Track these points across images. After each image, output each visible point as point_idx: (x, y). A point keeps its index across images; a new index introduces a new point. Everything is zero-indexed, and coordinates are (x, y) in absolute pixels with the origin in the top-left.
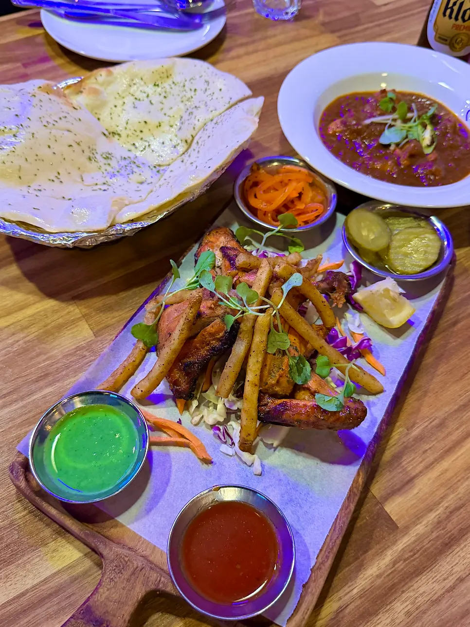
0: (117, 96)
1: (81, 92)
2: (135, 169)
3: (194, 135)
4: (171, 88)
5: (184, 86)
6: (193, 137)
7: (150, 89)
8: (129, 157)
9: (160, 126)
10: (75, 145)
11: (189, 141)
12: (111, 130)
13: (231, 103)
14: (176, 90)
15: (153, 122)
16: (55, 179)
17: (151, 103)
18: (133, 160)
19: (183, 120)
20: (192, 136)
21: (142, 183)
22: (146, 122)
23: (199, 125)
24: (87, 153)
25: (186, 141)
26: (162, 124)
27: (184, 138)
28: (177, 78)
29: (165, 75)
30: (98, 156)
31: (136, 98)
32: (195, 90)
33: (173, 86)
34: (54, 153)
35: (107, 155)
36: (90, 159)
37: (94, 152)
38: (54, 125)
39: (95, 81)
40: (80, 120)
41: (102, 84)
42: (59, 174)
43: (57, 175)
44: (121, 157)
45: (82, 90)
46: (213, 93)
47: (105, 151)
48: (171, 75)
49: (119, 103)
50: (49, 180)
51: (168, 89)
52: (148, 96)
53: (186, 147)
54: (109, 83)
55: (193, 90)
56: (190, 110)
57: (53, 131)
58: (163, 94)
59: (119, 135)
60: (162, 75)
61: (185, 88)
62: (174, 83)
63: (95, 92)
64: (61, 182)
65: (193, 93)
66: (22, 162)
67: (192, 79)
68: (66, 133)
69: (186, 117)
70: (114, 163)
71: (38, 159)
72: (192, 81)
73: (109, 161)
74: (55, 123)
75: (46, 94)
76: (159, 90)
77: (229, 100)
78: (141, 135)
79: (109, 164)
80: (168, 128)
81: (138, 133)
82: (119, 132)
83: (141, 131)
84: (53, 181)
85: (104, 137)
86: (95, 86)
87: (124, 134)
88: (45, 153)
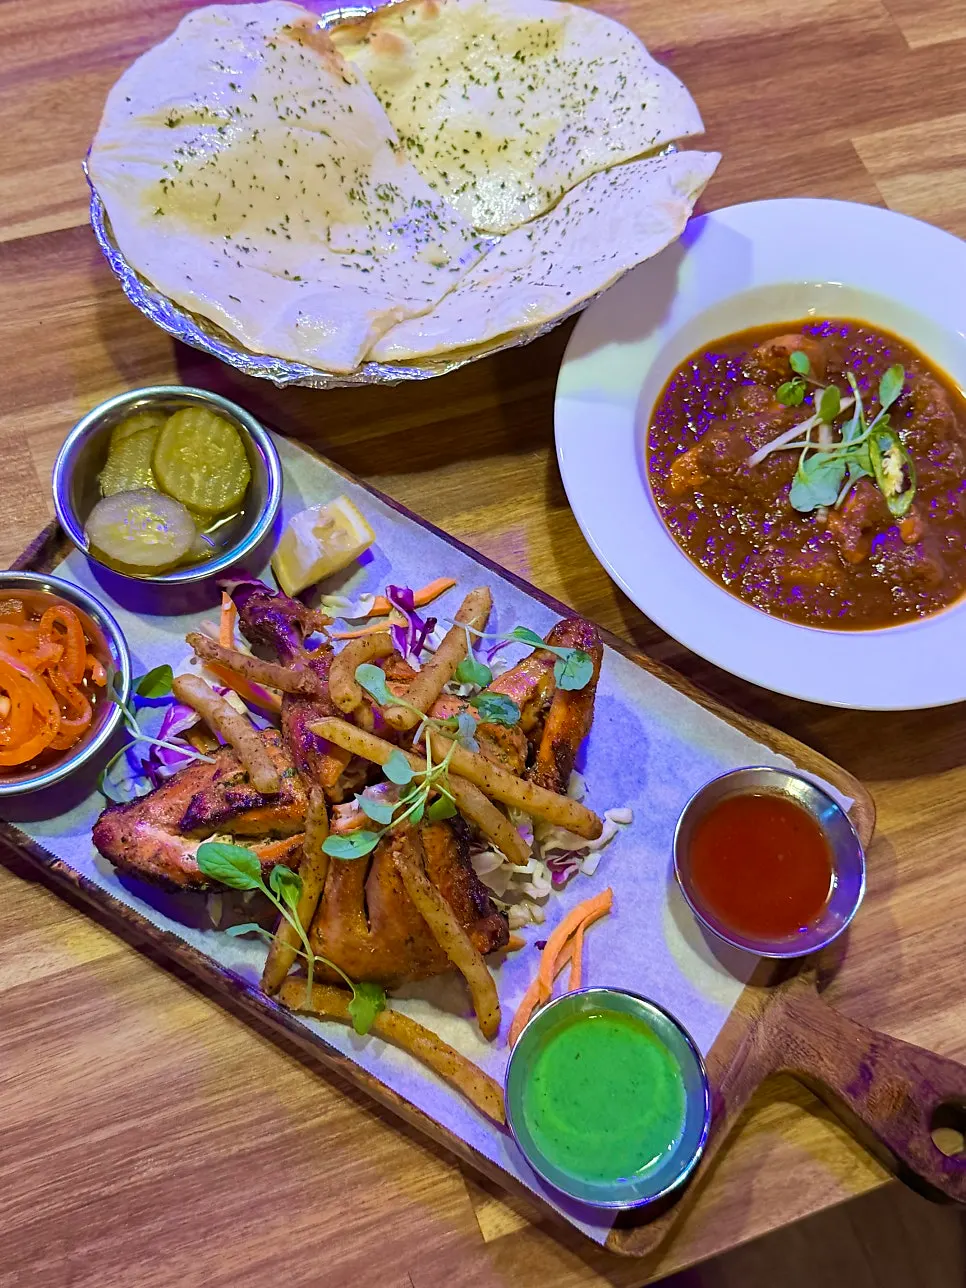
0: (436, 64)
1: (367, 41)
2: (435, 232)
3: (566, 189)
4: (548, 71)
5: (575, 74)
6: (563, 192)
7: (505, 64)
8: (429, 202)
9: (505, 147)
10: (329, 165)
11: (554, 197)
12: (407, 133)
13: (656, 143)
14: (558, 77)
15: (493, 138)
16: (278, 230)
17: (500, 96)
18: (434, 209)
19: (554, 145)
20: (562, 189)
21: (440, 265)
22: (479, 134)
23: (580, 172)
24: (349, 184)
25: (548, 195)
26: (510, 145)
27: (546, 186)
28: (566, 52)
29: (543, 41)
30: (369, 191)
31: (472, 78)
32: (595, 89)
33: (552, 68)
34: (287, 177)
35: (387, 192)
36: (352, 195)
37: (363, 181)
38: (299, 117)
39: (399, 22)
40: (350, 109)
41: (412, 33)
42: (287, 219)
43: (284, 221)
44: (414, 199)
45: (369, 35)
46: (628, 109)
47: (385, 181)
48: (554, 43)
49: (437, 78)
50: (267, 229)
51: (541, 74)
52: (497, 78)
53: (546, 206)
54: (424, 33)
55: (591, 88)
56: (572, 132)
57: (295, 132)
58: (529, 81)
59: (421, 149)
60: (535, 39)
61: (576, 79)
62: (556, 61)
63: (395, 48)
64: (288, 237)
65: (588, 95)
66: (223, 186)
67: (594, 62)
68: (318, 136)
69: (561, 143)
70: (396, 210)
71: (256, 185)
72: (593, 67)
73: (388, 205)
74: (301, 113)
75: (296, 45)
76: (522, 70)
77: (655, 135)
78: (464, 158)
79: (386, 212)
80: (520, 154)
81: (459, 153)
82: (421, 142)
83: (466, 151)
84: (274, 232)
85: (390, 150)
86: (399, 35)
87: (430, 147)
88: (270, 173)
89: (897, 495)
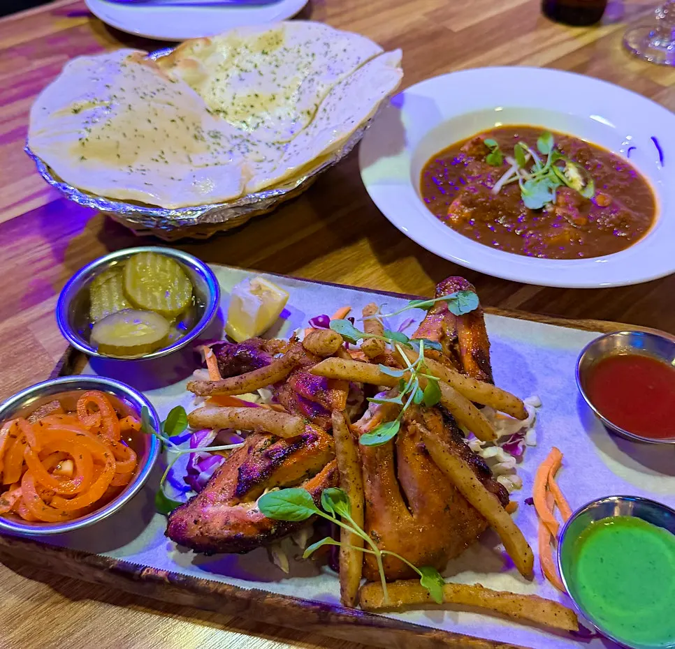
0: (219, 68)
1: (175, 65)
2: (251, 147)
3: (318, 103)
4: (283, 56)
5: (299, 52)
6: (317, 107)
7: (258, 58)
8: (241, 136)
9: (274, 99)
10: (178, 121)
11: (312, 112)
12: (216, 108)
13: (360, 63)
14: (289, 57)
15: (265, 95)
16: (159, 159)
17: (261, 74)
18: (246, 138)
19: (301, 90)
20: (316, 105)
21: (261, 161)
22: (256, 95)
23: (322, 90)
24: (193, 131)
25: (308, 113)
26: (276, 97)
27: (305, 109)
28: (289, 44)
29: (274, 41)
30: (205, 135)
31: (241, 70)
32: (313, 55)
33: (285, 53)
34: (156, 129)
35: (215, 134)
36: (196, 137)
37: (200, 130)
38: (152, 97)
39: (190, 51)
40: (180, 93)
41: (200, 55)
42: (163, 152)
43: (160, 154)
44: (232, 136)
45: (175, 62)
46: (337, 55)
47: (212, 129)
48: (281, 41)
49: (222, 76)
50: (153, 159)
51: (280, 57)
52: (256, 66)
53: (308, 119)
54: (205, 54)
55: (310, 54)
56: (309, 78)
57: (152, 104)
58: (274, 63)
59: (225, 112)
60: (271, 41)
61: (301, 54)
62: (285, 49)
63: (193, 64)
64: (166, 162)
65: (310, 59)
66: (120, 138)
67: (308, 43)
68: (167, 106)
69: (306, 84)
70: (223, 142)
71: (138, 134)
72: (308, 45)
73: (218, 140)
74: (153, 95)
75: (137, 64)
76: (268, 58)
77: (357, 60)
78: (252, 111)
79: (219, 144)
80: (283, 100)
81: (248, 108)
82: (225, 109)
83: (252, 106)
84: (157, 161)
85: (209, 115)
86: (191, 57)
87: (231, 110)
88: (146, 128)
89: (584, 187)
